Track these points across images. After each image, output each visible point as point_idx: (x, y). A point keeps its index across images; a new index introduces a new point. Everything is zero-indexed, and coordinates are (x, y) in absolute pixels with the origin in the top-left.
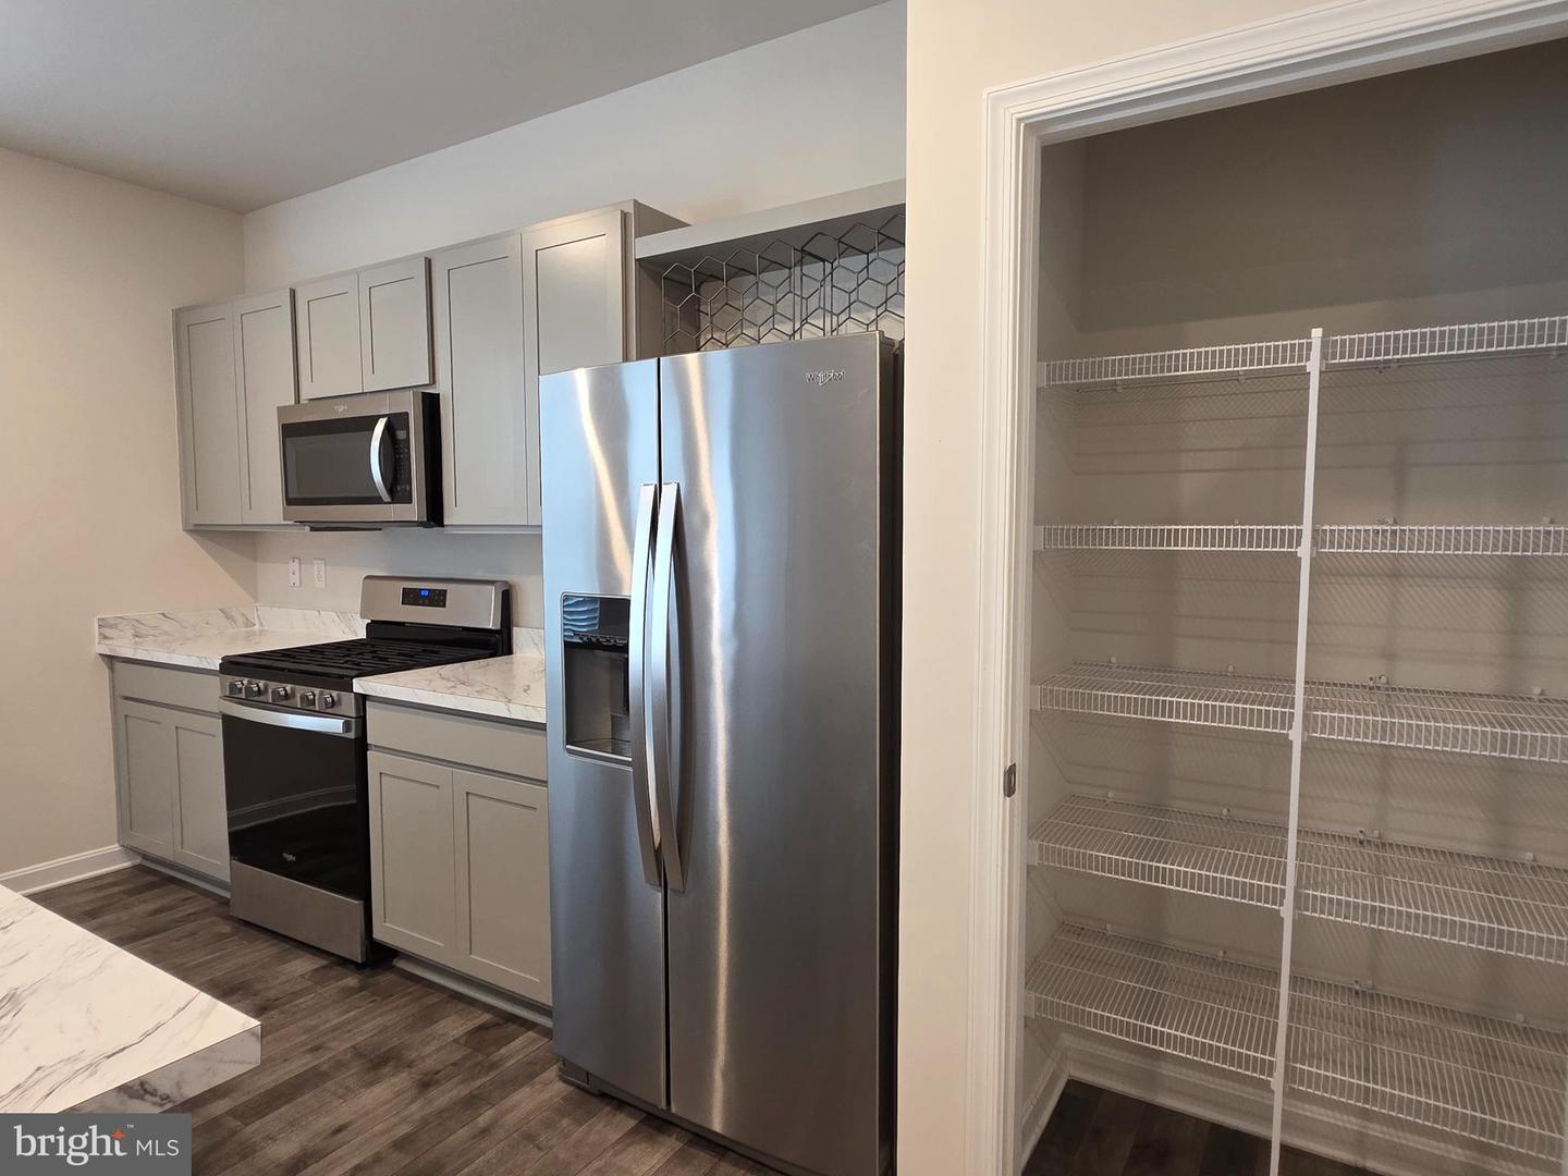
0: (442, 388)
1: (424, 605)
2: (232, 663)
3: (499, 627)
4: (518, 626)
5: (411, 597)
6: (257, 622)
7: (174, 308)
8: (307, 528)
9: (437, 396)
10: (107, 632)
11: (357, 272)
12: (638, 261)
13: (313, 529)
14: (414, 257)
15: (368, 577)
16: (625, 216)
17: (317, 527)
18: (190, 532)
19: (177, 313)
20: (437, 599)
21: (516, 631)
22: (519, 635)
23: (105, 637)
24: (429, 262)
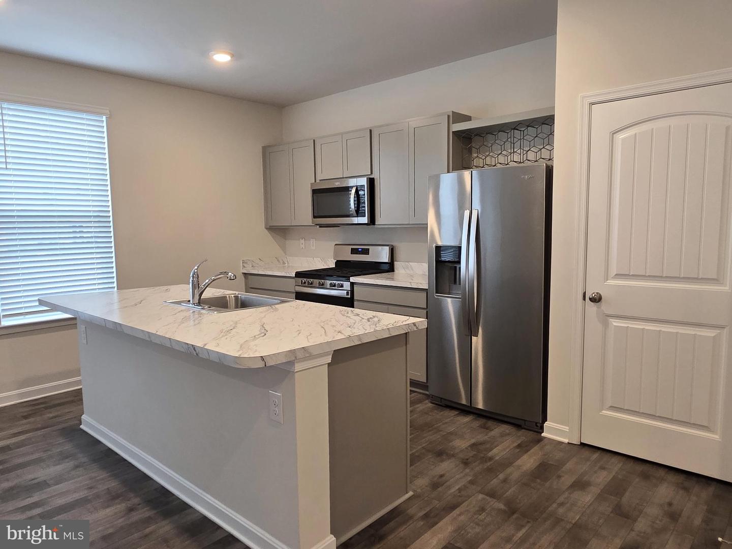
0: (375, 176)
1: (360, 254)
2: (299, 274)
3: (390, 262)
4: (396, 261)
5: (354, 251)
6: (286, 263)
7: (263, 146)
8: (318, 227)
9: (373, 179)
10: (245, 265)
11: (342, 134)
12: (453, 132)
13: (320, 227)
14: (366, 129)
15: (336, 245)
16: (449, 116)
17: (321, 226)
18: (267, 229)
19: (265, 149)
20: (366, 252)
21: (395, 263)
22: (397, 264)
23: (244, 267)
24: (371, 131)
